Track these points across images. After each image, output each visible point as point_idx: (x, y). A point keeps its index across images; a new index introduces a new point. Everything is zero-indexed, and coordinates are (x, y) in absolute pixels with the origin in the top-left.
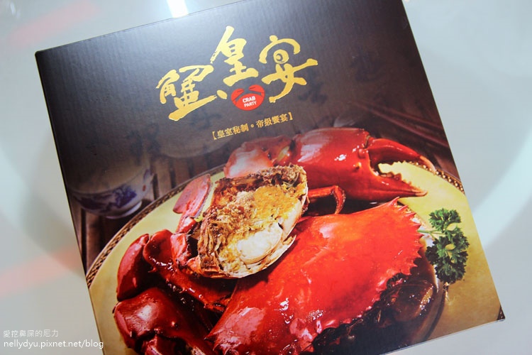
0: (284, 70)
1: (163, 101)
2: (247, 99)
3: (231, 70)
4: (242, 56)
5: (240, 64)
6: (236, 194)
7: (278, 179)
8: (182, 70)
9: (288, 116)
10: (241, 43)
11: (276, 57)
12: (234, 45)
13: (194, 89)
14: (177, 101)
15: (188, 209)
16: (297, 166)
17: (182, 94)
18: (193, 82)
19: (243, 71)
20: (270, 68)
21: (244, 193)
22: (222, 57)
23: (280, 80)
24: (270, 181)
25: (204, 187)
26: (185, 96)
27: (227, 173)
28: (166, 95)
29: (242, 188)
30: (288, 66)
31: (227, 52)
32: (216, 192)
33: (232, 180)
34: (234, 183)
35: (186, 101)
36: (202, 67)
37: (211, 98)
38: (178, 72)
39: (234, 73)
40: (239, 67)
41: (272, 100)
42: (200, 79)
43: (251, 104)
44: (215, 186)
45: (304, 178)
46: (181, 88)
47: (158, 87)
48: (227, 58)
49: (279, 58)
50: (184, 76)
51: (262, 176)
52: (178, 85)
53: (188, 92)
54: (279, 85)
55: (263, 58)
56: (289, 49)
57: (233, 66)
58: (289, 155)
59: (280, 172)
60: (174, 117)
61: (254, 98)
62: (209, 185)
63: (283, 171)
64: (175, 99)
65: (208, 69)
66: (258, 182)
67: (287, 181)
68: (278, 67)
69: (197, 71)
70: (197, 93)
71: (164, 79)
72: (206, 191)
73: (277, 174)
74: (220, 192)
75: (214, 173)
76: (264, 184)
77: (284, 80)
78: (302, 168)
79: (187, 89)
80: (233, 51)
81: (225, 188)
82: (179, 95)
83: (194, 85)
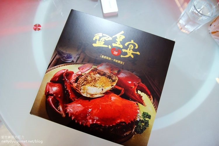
0: (130, 50)
1: (94, 39)
2: (115, 52)
3: (116, 42)
4: (121, 41)
5: (120, 42)
6: (96, 74)
7: (109, 77)
8: (104, 35)
9: (123, 63)
10: (123, 37)
11: (130, 46)
12: (121, 37)
13: (104, 41)
14: (97, 42)
15: (82, 70)
16: (117, 77)
17: (100, 41)
18: (105, 39)
19: (119, 44)
20: (126, 48)
21: (99, 75)
22: (116, 38)
23: (127, 53)
24: (107, 76)
25: (89, 67)
26: (100, 42)
27: (98, 67)
28: (96, 38)
29: (99, 73)
30: (131, 50)
31: (118, 37)
32: (92, 70)
33: (98, 70)
34: (98, 71)
35: (100, 43)
36: (109, 37)
37: (106, 46)
38: (102, 35)
39: (116, 43)
40: (119, 43)
41: (122, 56)
42: (107, 40)
43: (115, 54)
44: (92, 68)
45: (116, 81)
46: (100, 39)
47: (95, 35)
48: (117, 39)
49: (131, 47)
50: (103, 36)
51: (106, 74)
52: (100, 38)
53: (102, 41)
54: (126, 54)
55: (126, 44)
56: (135, 46)
57: (117, 42)
58: (116, 73)
59: (111, 76)
60: (94, 45)
61: (117, 53)
62: (91, 67)
63: (112, 76)
64: (97, 41)
65: (111, 39)
66: (104, 74)
67: (111, 79)
68: (129, 49)
69: (108, 37)
70: (104, 43)
71: (98, 34)
72: (89, 68)
73: (110, 76)
74: (92, 71)
75: (94, 65)
76: (105, 76)
77: (128, 53)
78: (118, 78)
79: (102, 40)
80: (120, 38)
81: (95, 71)
82: (99, 40)
83: (104, 40)
